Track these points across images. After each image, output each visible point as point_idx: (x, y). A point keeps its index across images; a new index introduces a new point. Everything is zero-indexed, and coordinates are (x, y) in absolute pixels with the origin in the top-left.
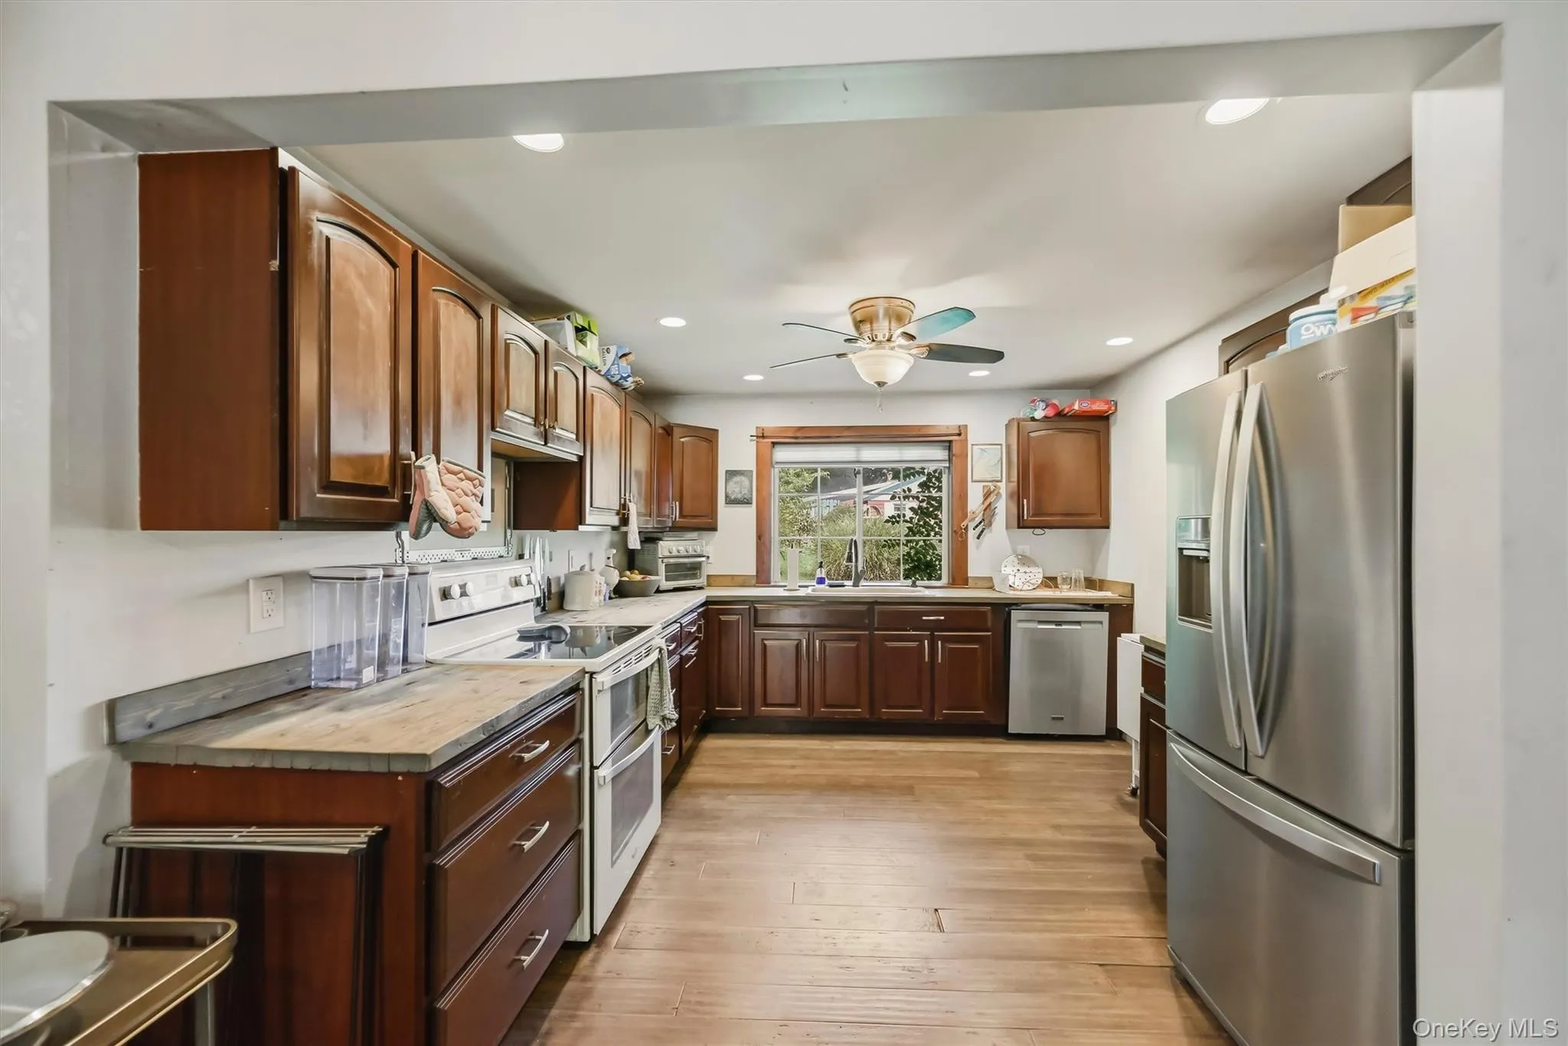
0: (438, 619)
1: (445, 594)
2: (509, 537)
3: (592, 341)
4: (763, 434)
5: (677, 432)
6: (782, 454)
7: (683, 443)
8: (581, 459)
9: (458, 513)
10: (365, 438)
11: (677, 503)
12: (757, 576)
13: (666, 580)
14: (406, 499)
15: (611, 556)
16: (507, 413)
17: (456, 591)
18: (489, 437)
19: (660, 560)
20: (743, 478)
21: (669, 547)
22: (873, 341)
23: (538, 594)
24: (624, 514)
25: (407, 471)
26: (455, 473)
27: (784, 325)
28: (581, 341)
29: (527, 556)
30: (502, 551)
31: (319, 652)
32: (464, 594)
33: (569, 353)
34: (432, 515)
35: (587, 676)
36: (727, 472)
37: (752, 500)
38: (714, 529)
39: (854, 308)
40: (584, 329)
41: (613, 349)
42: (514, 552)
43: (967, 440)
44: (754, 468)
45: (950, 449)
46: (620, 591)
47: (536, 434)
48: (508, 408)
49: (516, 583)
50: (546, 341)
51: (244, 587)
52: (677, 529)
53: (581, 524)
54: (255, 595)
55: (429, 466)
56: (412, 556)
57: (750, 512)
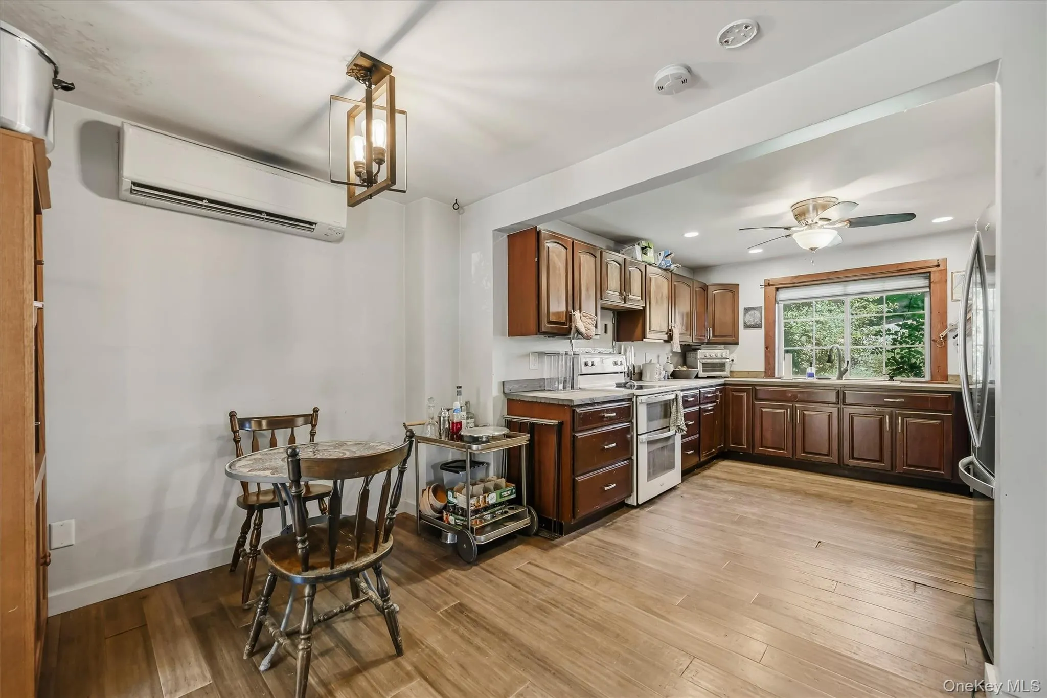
0: (583, 373)
1: (586, 364)
2: (614, 345)
3: (651, 252)
4: (769, 283)
5: (710, 289)
6: (783, 295)
7: (714, 294)
8: (644, 308)
9: (586, 330)
10: (558, 306)
11: (711, 329)
12: (765, 372)
13: (703, 372)
14: (570, 326)
15: (669, 357)
16: (607, 292)
17: (590, 364)
18: (599, 302)
19: (699, 361)
20: (755, 312)
21: (704, 353)
22: (806, 225)
23: (626, 370)
24: (670, 334)
25: (570, 316)
26: (586, 317)
27: (740, 230)
28: (644, 254)
29: (622, 353)
30: (611, 350)
31: (547, 379)
32: (593, 365)
33: (637, 261)
34: (578, 332)
35: (635, 396)
36: (745, 309)
37: (762, 325)
38: (737, 343)
39: (793, 208)
40: (646, 247)
41: (663, 253)
42: (616, 351)
43: (946, 269)
44: (763, 306)
45: (929, 278)
46: (674, 376)
47: (620, 299)
48: (607, 290)
49: (616, 363)
50: (625, 259)
51: (528, 355)
52: (710, 344)
53: (644, 338)
54: (532, 358)
55: (577, 314)
56: (576, 350)
57: (761, 333)
